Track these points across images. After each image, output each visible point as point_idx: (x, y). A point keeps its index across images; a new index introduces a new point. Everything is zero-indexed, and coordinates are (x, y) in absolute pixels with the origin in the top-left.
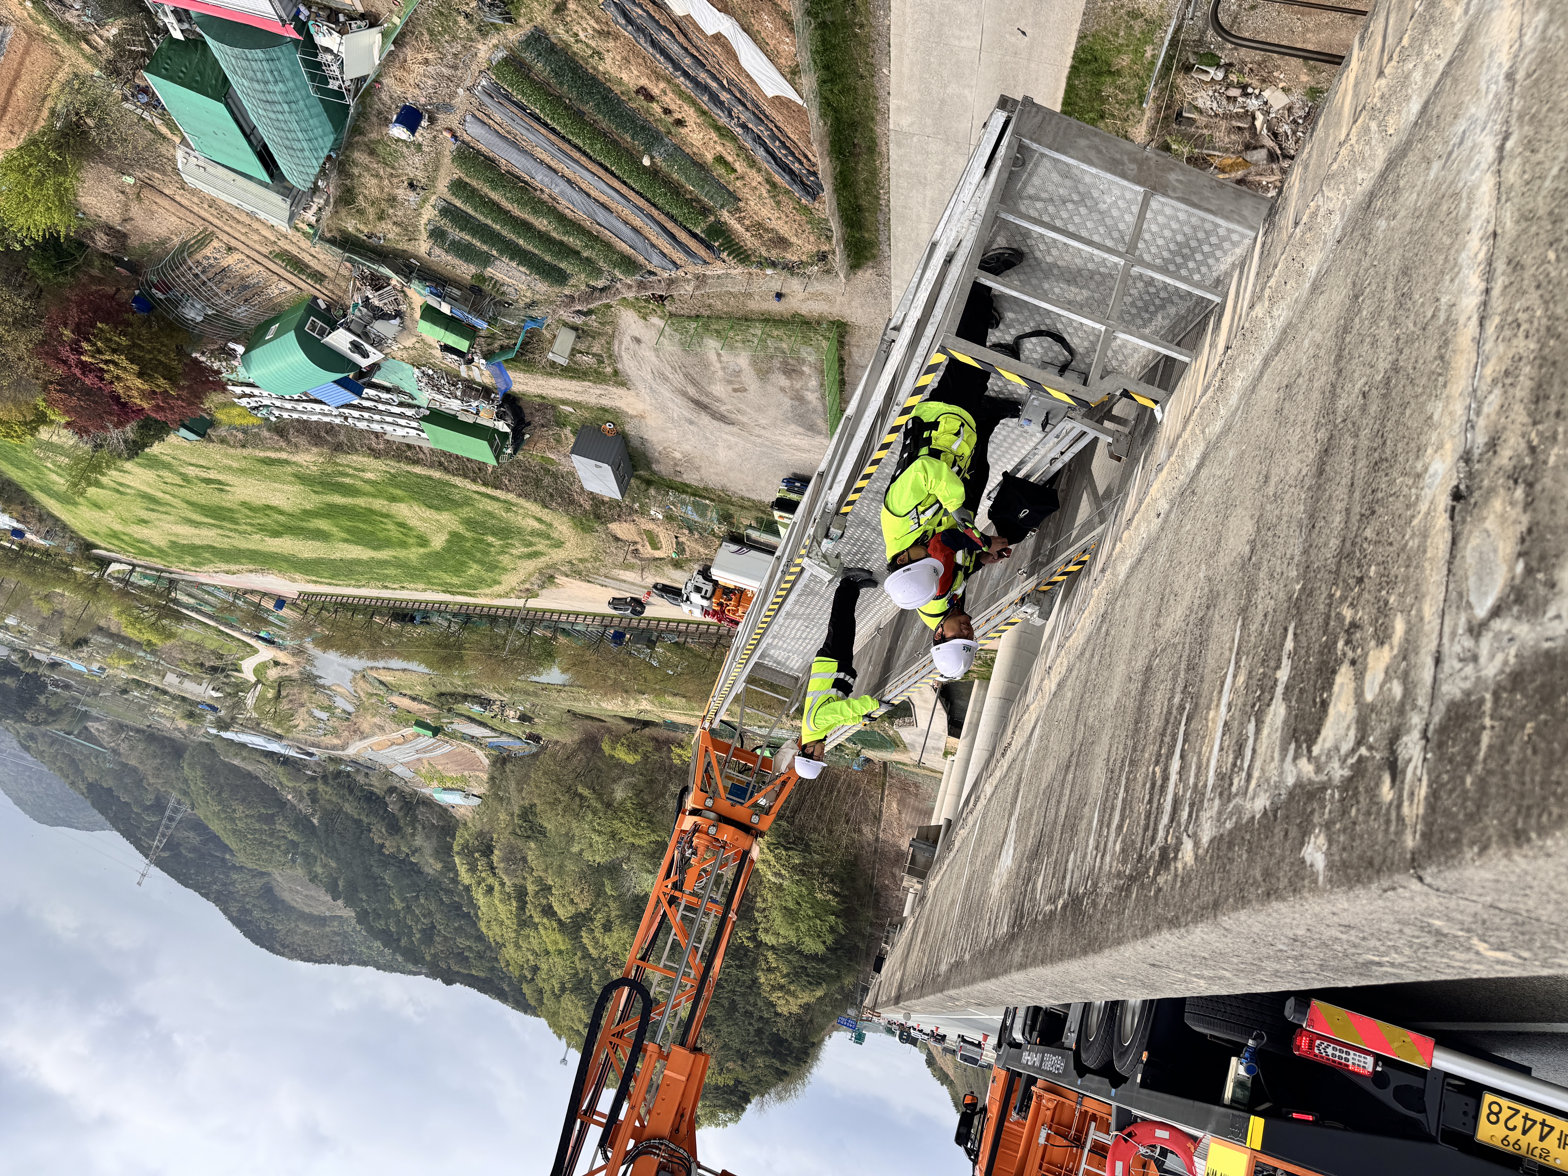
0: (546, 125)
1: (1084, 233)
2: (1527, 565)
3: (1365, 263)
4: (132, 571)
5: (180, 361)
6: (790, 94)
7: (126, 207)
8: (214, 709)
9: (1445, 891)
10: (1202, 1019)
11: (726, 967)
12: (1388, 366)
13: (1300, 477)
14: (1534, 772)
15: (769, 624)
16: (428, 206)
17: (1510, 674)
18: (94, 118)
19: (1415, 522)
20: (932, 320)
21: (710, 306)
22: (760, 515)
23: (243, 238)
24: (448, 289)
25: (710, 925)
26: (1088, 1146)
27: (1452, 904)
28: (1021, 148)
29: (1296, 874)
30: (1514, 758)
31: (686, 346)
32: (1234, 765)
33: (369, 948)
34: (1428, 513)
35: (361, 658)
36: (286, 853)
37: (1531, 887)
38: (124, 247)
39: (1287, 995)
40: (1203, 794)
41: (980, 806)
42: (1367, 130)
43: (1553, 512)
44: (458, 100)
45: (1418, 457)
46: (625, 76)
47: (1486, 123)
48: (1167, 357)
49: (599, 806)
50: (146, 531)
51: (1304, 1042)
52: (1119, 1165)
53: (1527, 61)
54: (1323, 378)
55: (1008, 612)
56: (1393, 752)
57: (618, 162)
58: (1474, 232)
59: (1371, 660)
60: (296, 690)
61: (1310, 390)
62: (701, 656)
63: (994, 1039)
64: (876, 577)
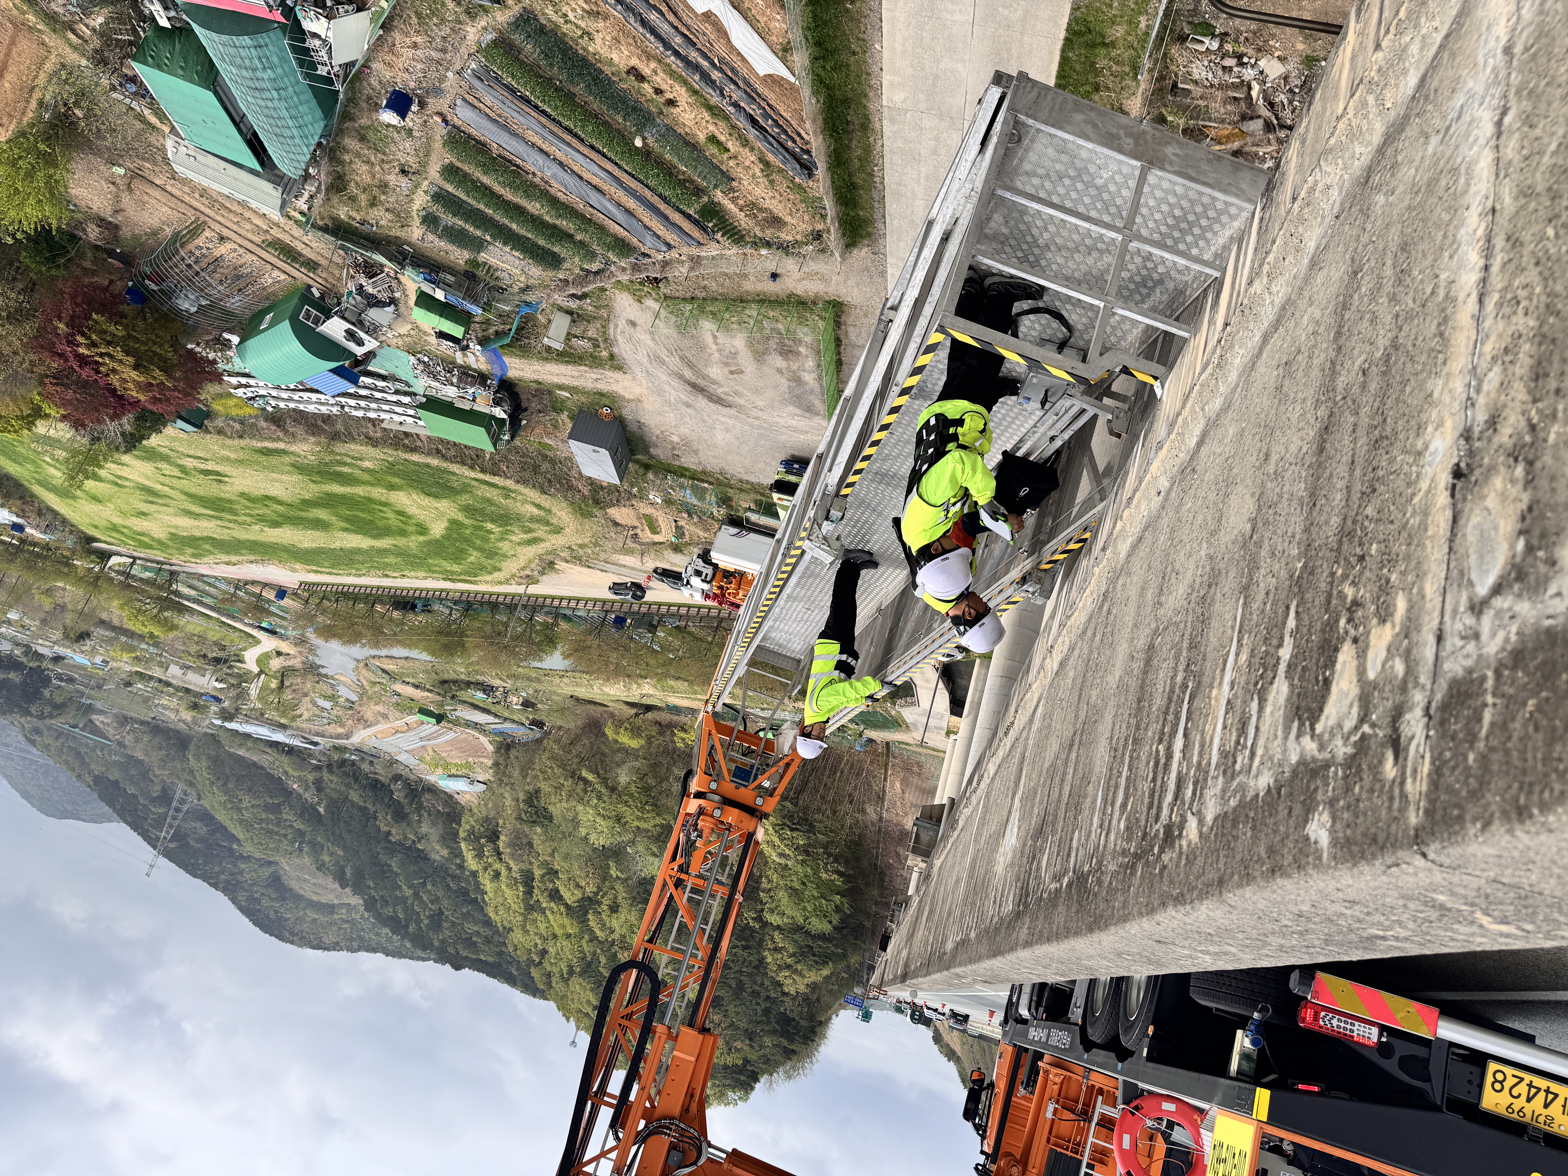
0: (536, 107)
1: (1081, 209)
2: (1527, 543)
3: (1364, 239)
4: (132, 564)
5: (175, 351)
6: (782, 71)
7: (117, 199)
8: (218, 700)
9: (1449, 867)
10: (1207, 993)
11: (732, 947)
12: (1388, 343)
13: (1301, 455)
14: (1535, 749)
15: (771, 607)
16: (420, 191)
17: (1512, 652)
18: (82, 108)
19: (1416, 500)
20: (929, 299)
21: (705, 287)
22: (759, 497)
23: (235, 228)
24: (442, 275)
25: (716, 907)
26: (1095, 1120)
27: (1456, 879)
28: (1017, 123)
29: (1301, 851)
30: (1516, 735)
31: (682, 329)
32: (1238, 743)
33: (377, 934)
34: (1429, 491)
35: (364, 645)
36: (293, 843)
37: (1534, 862)
38: (116, 238)
39: (1292, 968)
40: (1207, 772)
41: (983, 785)
42: (1364, 104)
43: (1553, 490)
44: (447, 84)
45: (1418, 435)
46: (615, 57)
47: (1483, 98)
48: (1166, 332)
49: (604, 790)
50: (145, 524)
51: (1309, 1014)
52: (1126, 1138)
53: (1525, 35)
54: (1323, 356)
55: (1009, 592)
56: (1396, 729)
57: (609, 143)
58: (1473, 208)
59: (1373, 638)
60: (299, 680)
61: (1309, 367)
62: (702, 640)
63: (1000, 1016)
64: (876, 558)
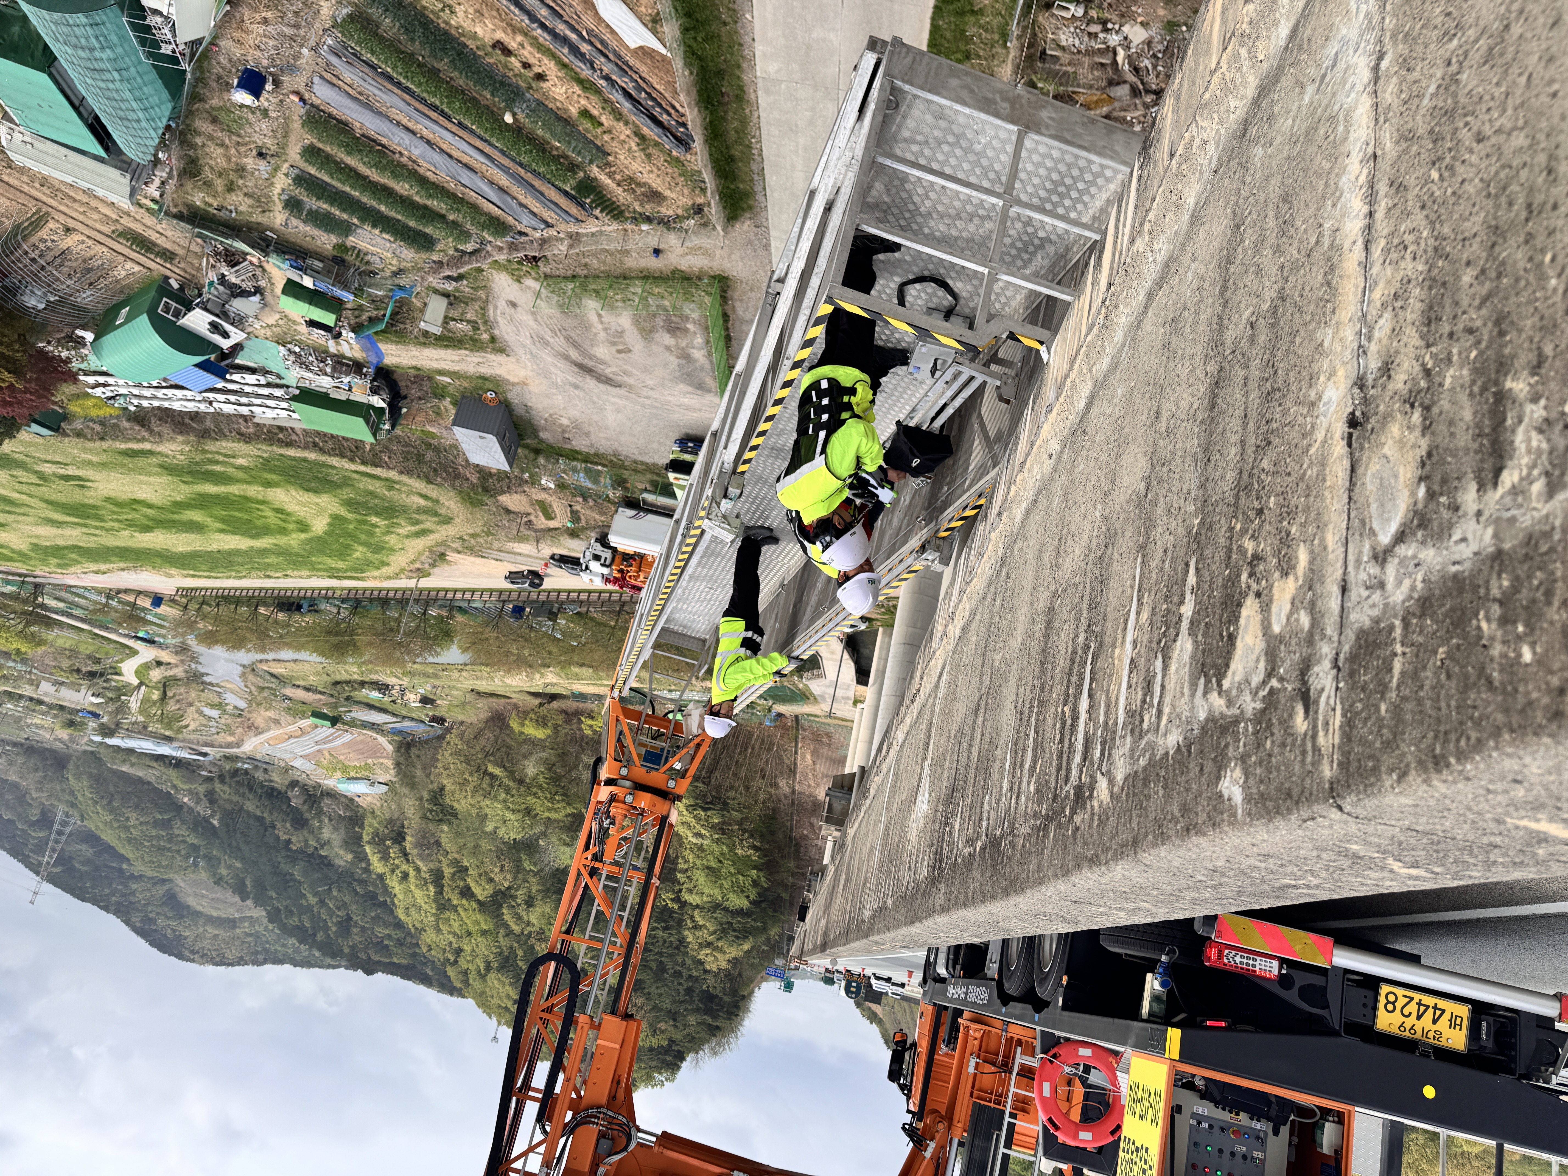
0: (399, 84)
1: (961, 175)
2: (1428, 489)
3: (1244, 192)
5: (24, 351)
6: (653, 43)
8: (96, 716)
9: (1364, 818)
10: (1119, 943)
11: (651, 929)
12: (1274, 295)
13: (1192, 411)
14: (1449, 697)
15: (673, 589)
16: (280, 174)
17: (1418, 600)
19: (1312, 451)
20: (816, 270)
21: (586, 265)
22: (655, 478)
23: (81, 218)
24: (309, 261)
25: (633, 892)
26: (1015, 1070)
27: (1370, 830)
28: (894, 90)
29: (1215, 808)
30: (1428, 683)
31: (564, 308)
32: (1144, 701)
33: (283, 945)
34: (1325, 441)
35: (249, 650)
36: (187, 857)
37: (1449, 810)
40: (1115, 732)
41: (892, 753)
42: (1237, 56)
43: (1452, 434)
44: (303, 61)
45: (1310, 386)
46: (479, 30)
47: (1358, 44)
48: (1048, 296)
49: (511, 784)
51: (1213, 953)
52: (1046, 1086)
54: (1209, 310)
55: (909, 561)
56: (1304, 683)
57: (478, 121)
58: (1354, 154)
59: (1276, 591)
60: (182, 690)
61: (1196, 323)
62: (605, 625)
63: (918, 976)
64: (776, 534)
